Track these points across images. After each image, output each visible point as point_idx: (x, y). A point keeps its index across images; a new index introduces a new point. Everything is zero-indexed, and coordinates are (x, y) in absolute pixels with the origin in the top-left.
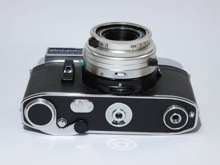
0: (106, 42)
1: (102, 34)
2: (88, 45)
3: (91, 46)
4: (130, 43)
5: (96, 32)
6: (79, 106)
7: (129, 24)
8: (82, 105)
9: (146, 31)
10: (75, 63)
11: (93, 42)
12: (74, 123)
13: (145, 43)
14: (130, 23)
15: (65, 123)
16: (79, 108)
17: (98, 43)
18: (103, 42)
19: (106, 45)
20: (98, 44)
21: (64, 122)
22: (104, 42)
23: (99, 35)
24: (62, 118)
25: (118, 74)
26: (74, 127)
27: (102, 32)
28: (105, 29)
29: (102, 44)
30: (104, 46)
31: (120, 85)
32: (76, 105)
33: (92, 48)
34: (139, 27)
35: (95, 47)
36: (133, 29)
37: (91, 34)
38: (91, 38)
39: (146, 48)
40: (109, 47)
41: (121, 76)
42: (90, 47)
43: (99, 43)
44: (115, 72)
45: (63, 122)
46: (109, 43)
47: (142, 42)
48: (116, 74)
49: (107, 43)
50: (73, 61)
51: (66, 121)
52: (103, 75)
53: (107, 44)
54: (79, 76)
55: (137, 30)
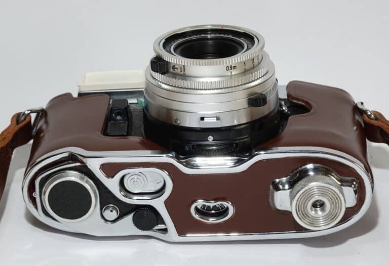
0: (180, 63)
1: (175, 50)
2: (151, 70)
3: (155, 71)
4: (225, 63)
5: (165, 46)
6: (138, 180)
7: (224, 28)
8: (145, 178)
9: (255, 39)
10: (130, 103)
11: (159, 65)
12: (133, 212)
13: (253, 60)
14: (226, 26)
15: (116, 214)
16: (140, 183)
17: (167, 65)
18: (175, 62)
19: (181, 68)
20: (167, 67)
21: (114, 211)
22: (178, 63)
23: (170, 52)
24: (111, 205)
25: (205, 119)
26: (132, 220)
27: (175, 44)
28: (180, 38)
29: (174, 67)
30: (178, 71)
31: (211, 138)
32: (133, 180)
33: (157, 75)
34: (242, 31)
35: (162, 74)
36: (231, 37)
37: (155, 50)
38: (155, 58)
39: (255, 69)
40: (188, 72)
41: (211, 122)
42: (153, 73)
43: (169, 66)
44: (200, 117)
45: (112, 211)
46: (186, 64)
47: (246, 59)
48: (202, 119)
49: (183, 64)
50: (127, 101)
51: (118, 209)
52: (179, 122)
53: (184, 66)
54: (139, 128)
55: (240, 38)
